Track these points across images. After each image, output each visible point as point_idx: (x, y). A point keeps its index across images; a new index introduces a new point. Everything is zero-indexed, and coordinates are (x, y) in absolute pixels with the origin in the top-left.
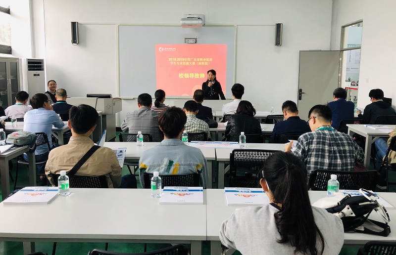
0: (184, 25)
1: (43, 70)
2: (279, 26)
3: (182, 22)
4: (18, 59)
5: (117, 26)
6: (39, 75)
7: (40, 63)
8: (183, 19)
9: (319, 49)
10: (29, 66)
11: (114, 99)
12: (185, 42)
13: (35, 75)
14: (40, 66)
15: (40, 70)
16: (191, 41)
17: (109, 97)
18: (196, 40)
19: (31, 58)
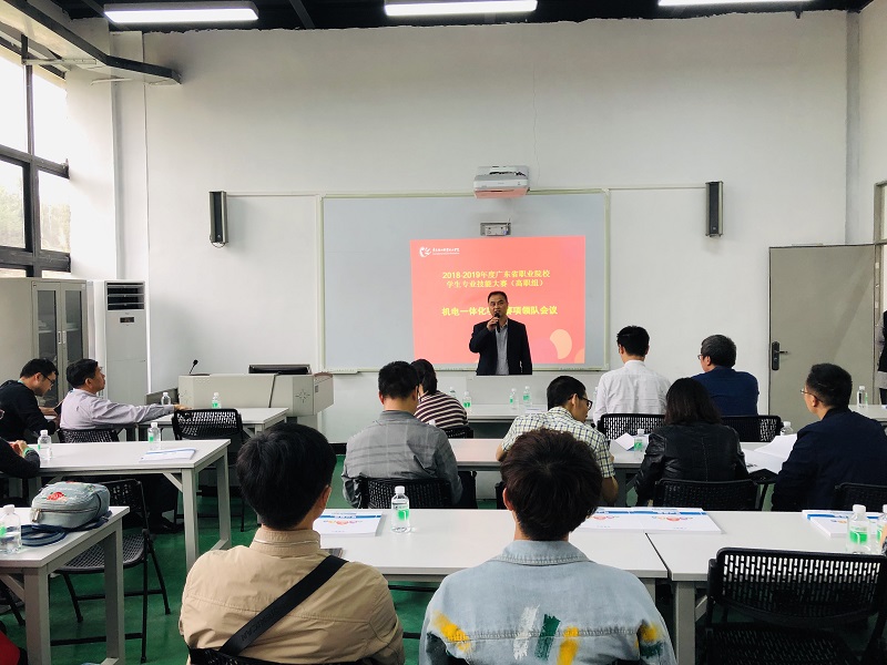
0: (482, 192)
1: (142, 307)
2: (713, 189)
3: (477, 185)
4: (85, 282)
5: (319, 199)
6: (132, 320)
7: (136, 291)
8: (479, 178)
9: (818, 242)
10: (110, 300)
11: (316, 375)
12: (483, 233)
13: (123, 320)
14: (136, 299)
15: (137, 307)
16: (497, 230)
17: (303, 370)
18: (509, 228)
19: (114, 279)
